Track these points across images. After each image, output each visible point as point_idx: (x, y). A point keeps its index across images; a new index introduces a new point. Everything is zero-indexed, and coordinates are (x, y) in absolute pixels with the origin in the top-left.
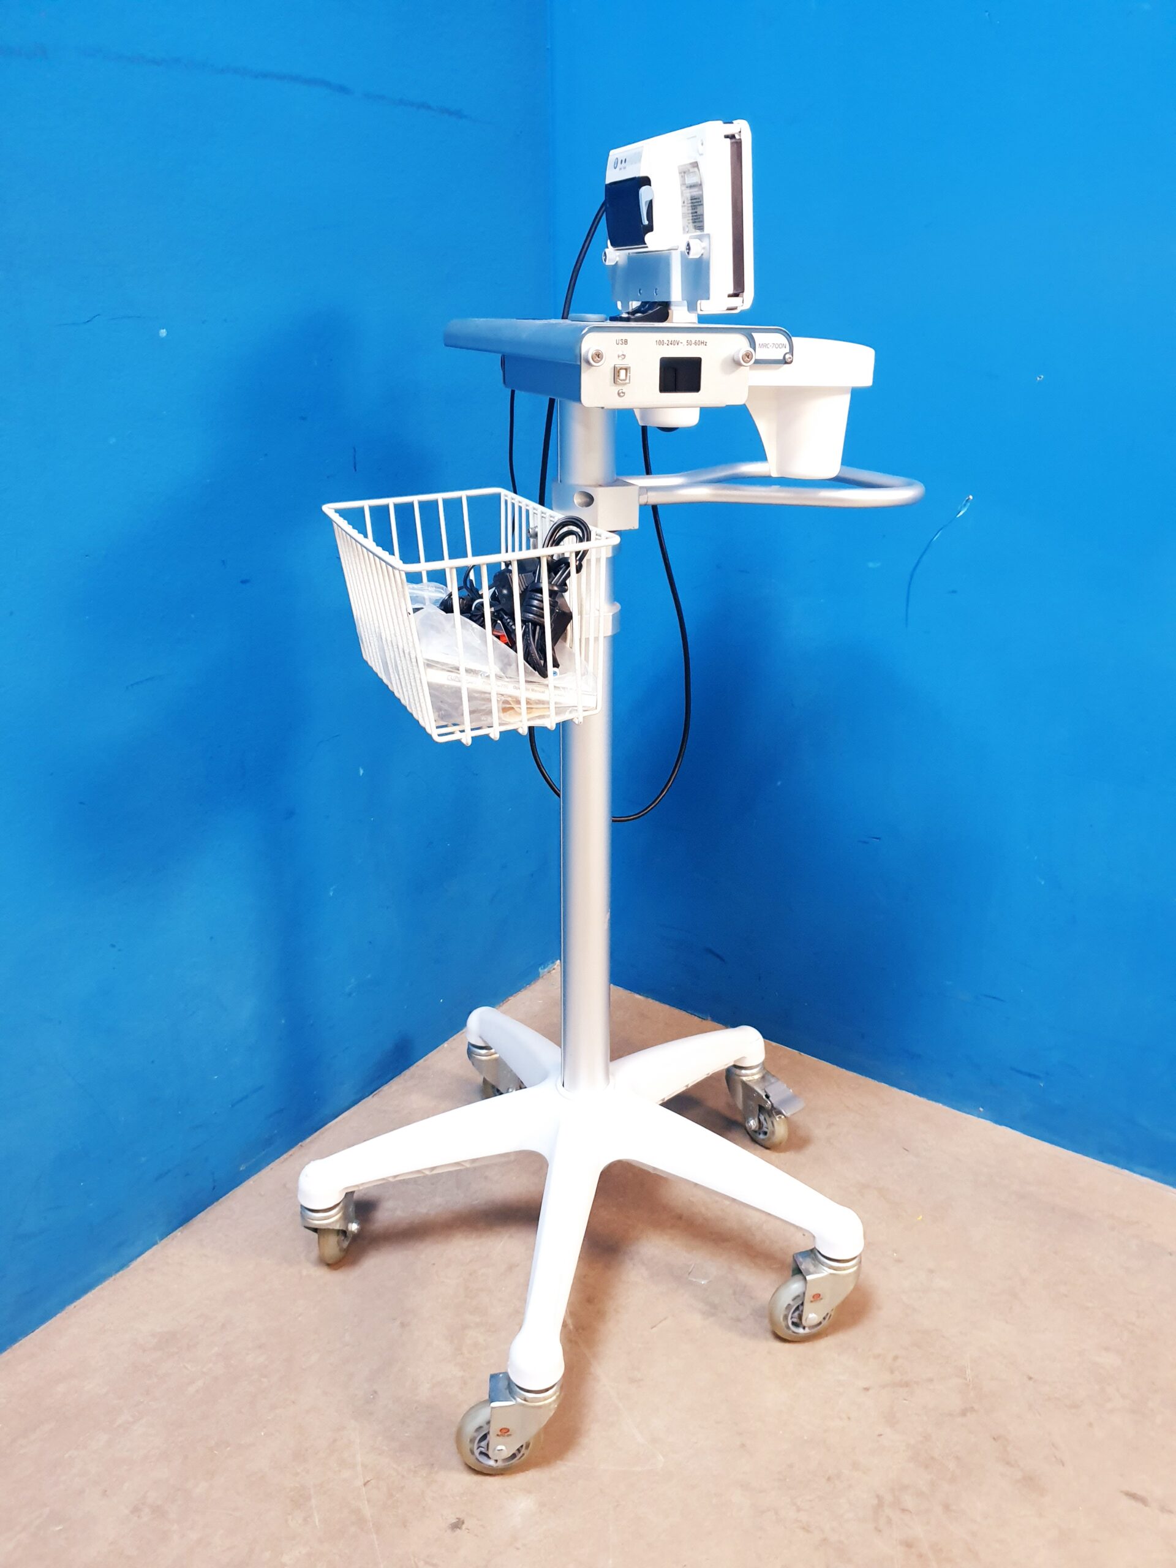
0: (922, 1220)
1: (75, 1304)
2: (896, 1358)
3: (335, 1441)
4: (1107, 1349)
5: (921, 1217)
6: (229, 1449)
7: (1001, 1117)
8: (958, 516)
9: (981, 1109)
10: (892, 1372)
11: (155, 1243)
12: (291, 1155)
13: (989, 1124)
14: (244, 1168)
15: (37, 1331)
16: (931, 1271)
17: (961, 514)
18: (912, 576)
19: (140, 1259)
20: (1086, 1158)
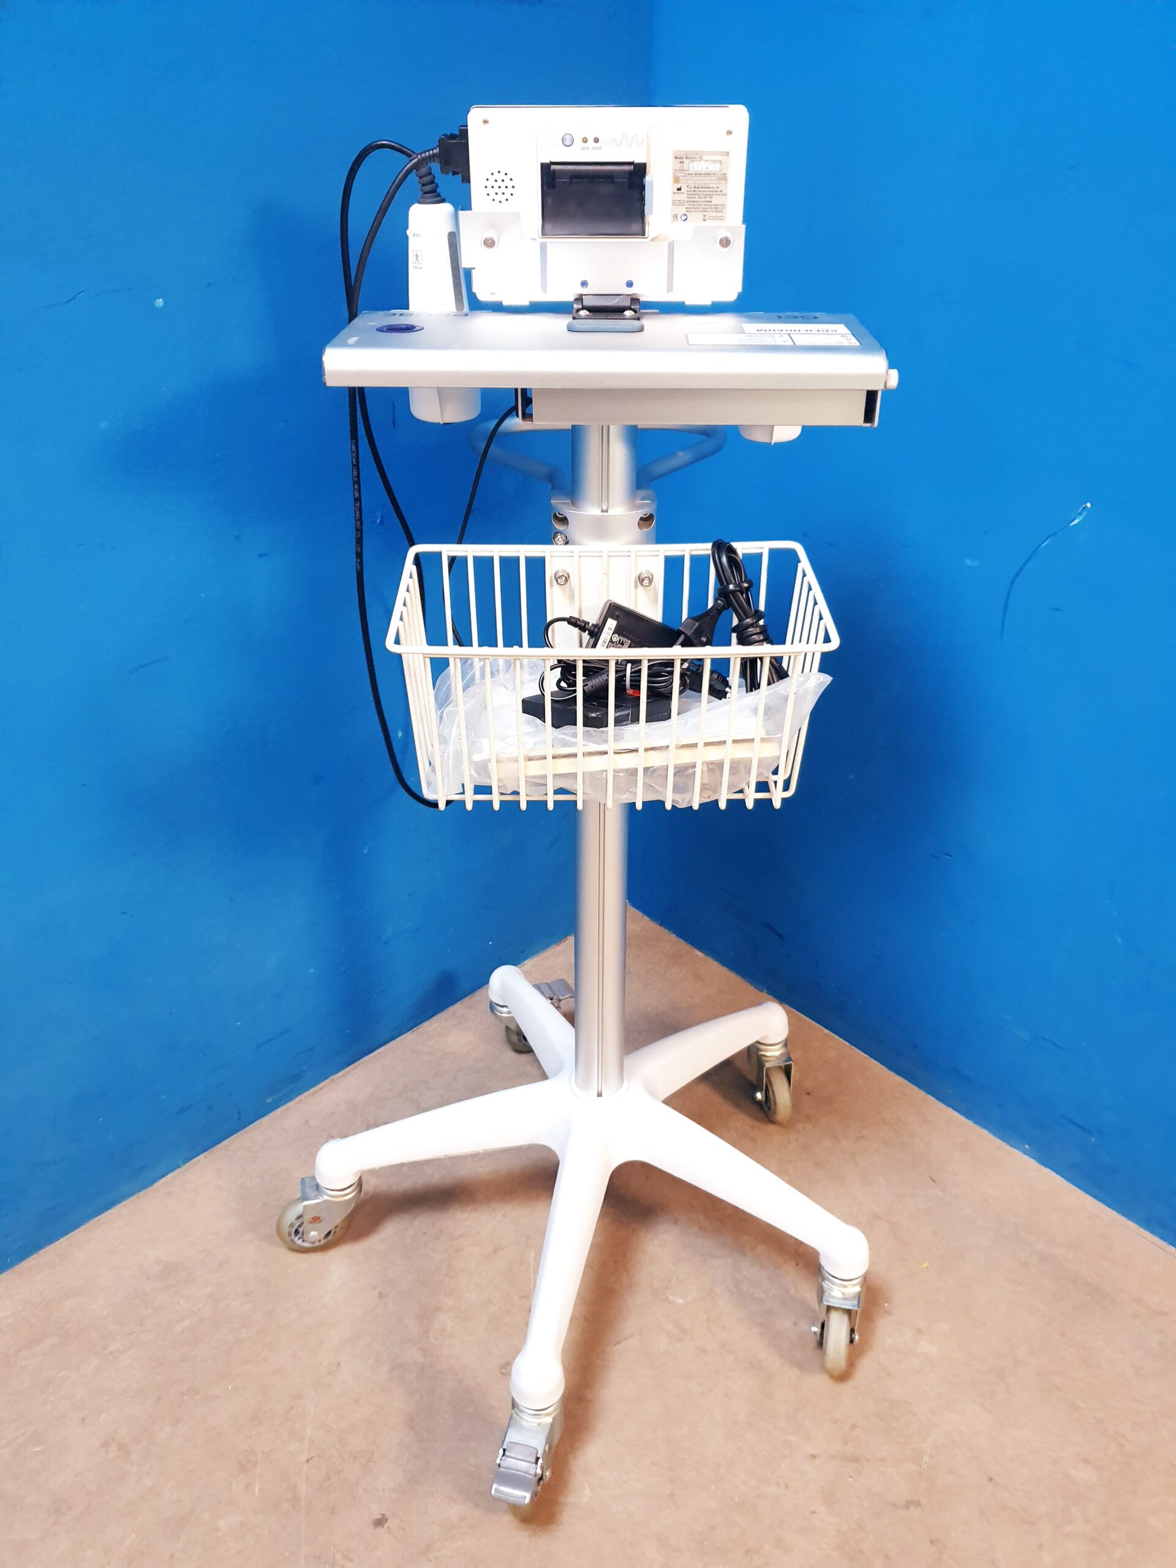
0: (927, 1267)
1: (98, 1218)
2: (854, 1427)
3: (292, 1408)
4: (1086, 1461)
5: (926, 1264)
6: (197, 1397)
7: (1046, 1158)
8: (1072, 524)
9: (1027, 1147)
10: (845, 1442)
11: (179, 1167)
12: (321, 1088)
13: (1032, 1163)
14: (271, 1100)
15: (62, 1240)
16: (920, 1331)
17: (1075, 522)
18: (1012, 583)
19: (163, 1180)
20: (1130, 1224)
